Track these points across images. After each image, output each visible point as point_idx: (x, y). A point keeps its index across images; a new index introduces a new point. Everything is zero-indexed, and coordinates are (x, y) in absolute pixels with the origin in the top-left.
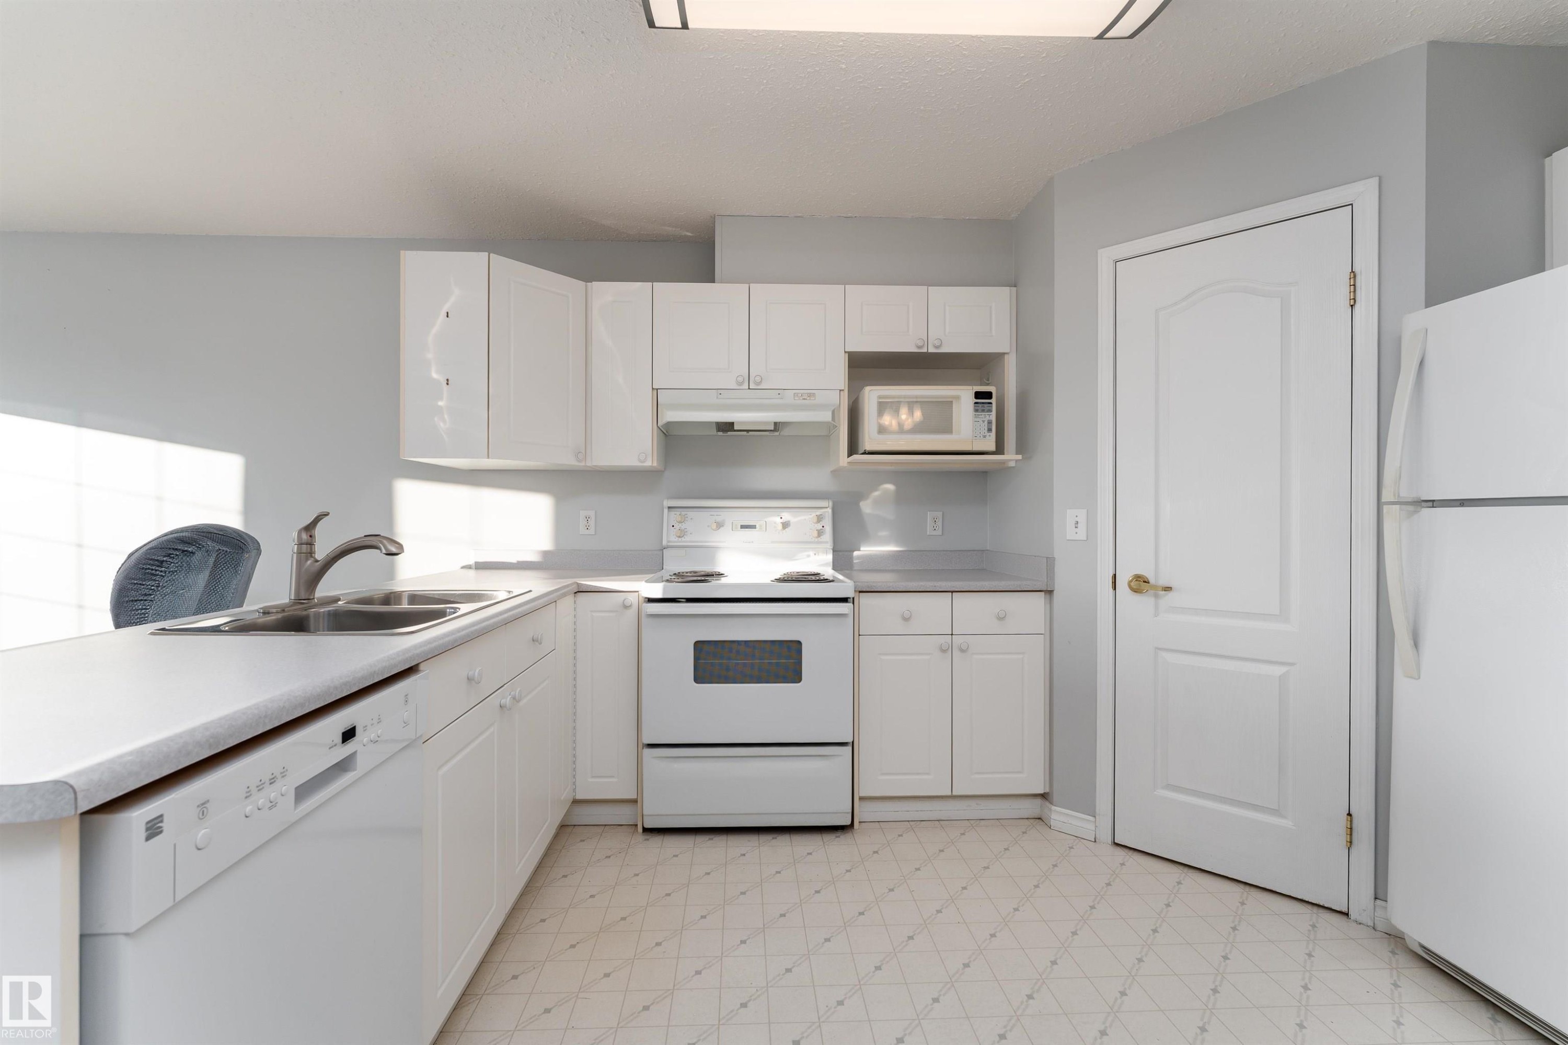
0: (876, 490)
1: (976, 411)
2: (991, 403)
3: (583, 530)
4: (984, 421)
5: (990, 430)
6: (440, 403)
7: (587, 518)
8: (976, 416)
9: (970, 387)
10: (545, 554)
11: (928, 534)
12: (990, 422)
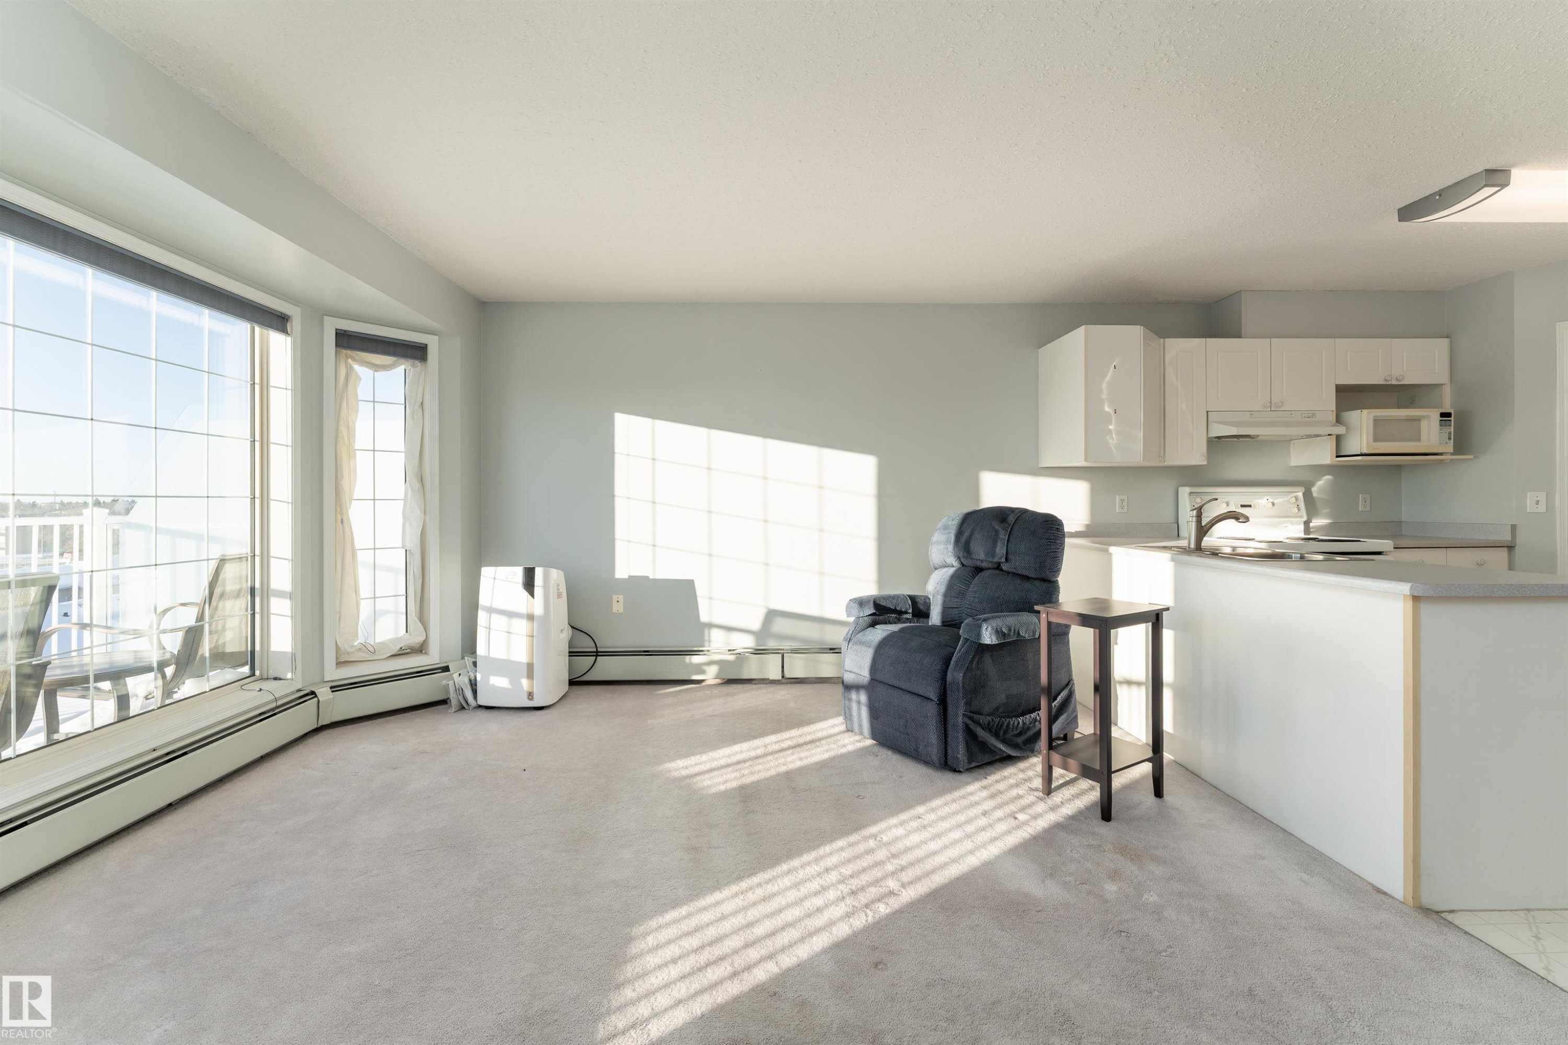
0: (1320, 480)
1: (1441, 425)
2: (1450, 420)
3: (1118, 509)
4: (1446, 433)
5: (1450, 439)
6: (1110, 427)
7: (1122, 501)
8: (1440, 429)
9: (1437, 410)
10: (1088, 526)
11: (1360, 510)
12: (1450, 433)
